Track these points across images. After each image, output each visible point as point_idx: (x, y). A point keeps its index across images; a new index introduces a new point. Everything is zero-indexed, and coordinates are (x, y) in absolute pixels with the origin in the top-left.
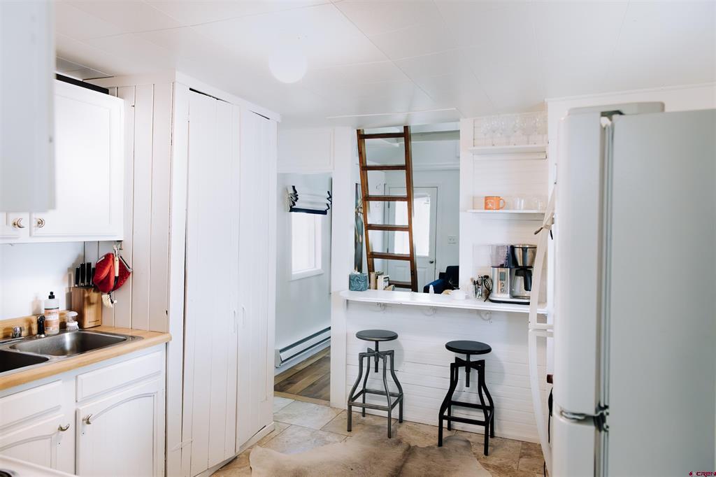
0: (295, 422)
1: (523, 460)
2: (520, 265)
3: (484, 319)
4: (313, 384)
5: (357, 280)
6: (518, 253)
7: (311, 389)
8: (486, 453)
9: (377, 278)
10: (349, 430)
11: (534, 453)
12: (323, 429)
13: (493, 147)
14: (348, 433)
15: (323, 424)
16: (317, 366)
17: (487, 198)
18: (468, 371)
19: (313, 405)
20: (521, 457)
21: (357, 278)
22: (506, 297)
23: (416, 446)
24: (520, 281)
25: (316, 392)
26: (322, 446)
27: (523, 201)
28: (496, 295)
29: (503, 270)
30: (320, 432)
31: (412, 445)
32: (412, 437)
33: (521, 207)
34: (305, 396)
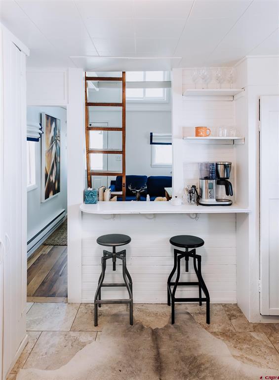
0: (44, 327)
1: (233, 321)
2: (221, 177)
3: (191, 218)
4: (43, 283)
5: (91, 195)
6: (221, 168)
7: (44, 288)
8: (208, 322)
9: (104, 191)
10: (96, 325)
11: (235, 313)
12: (73, 329)
13: (203, 90)
14: (96, 329)
15: (69, 324)
16: (40, 264)
17: (197, 129)
18: (187, 260)
19: (53, 305)
20: (230, 319)
21: (90, 193)
22: (213, 201)
23: (157, 328)
24: (222, 188)
25: (50, 291)
26: (81, 349)
27: (226, 131)
28: (205, 200)
29: (209, 181)
30: (72, 334)
31: (154, 328)
32: (148, 319)
33: (223, 135)
34: (41, 296)
